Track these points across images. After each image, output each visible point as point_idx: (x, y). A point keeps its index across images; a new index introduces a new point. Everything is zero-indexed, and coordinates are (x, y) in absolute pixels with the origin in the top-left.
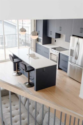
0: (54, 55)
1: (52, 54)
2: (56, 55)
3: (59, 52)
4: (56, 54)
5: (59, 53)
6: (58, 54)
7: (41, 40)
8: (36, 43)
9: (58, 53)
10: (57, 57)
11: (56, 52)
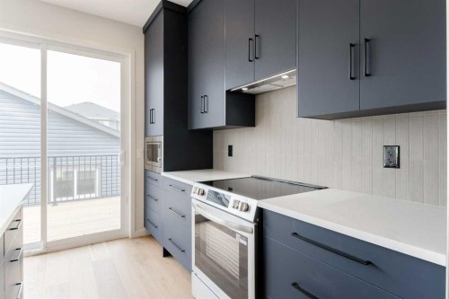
0: (221, 227)
1: (207, 220)
2: (233, 234)
3: (254, 204)
4: (233, 223)
5: (261, 213)
6: (252, 226)
7: (159, 150)
8: (145, 171)
9: (251, 215)
10: (243, 249)
11: (230, 209)
